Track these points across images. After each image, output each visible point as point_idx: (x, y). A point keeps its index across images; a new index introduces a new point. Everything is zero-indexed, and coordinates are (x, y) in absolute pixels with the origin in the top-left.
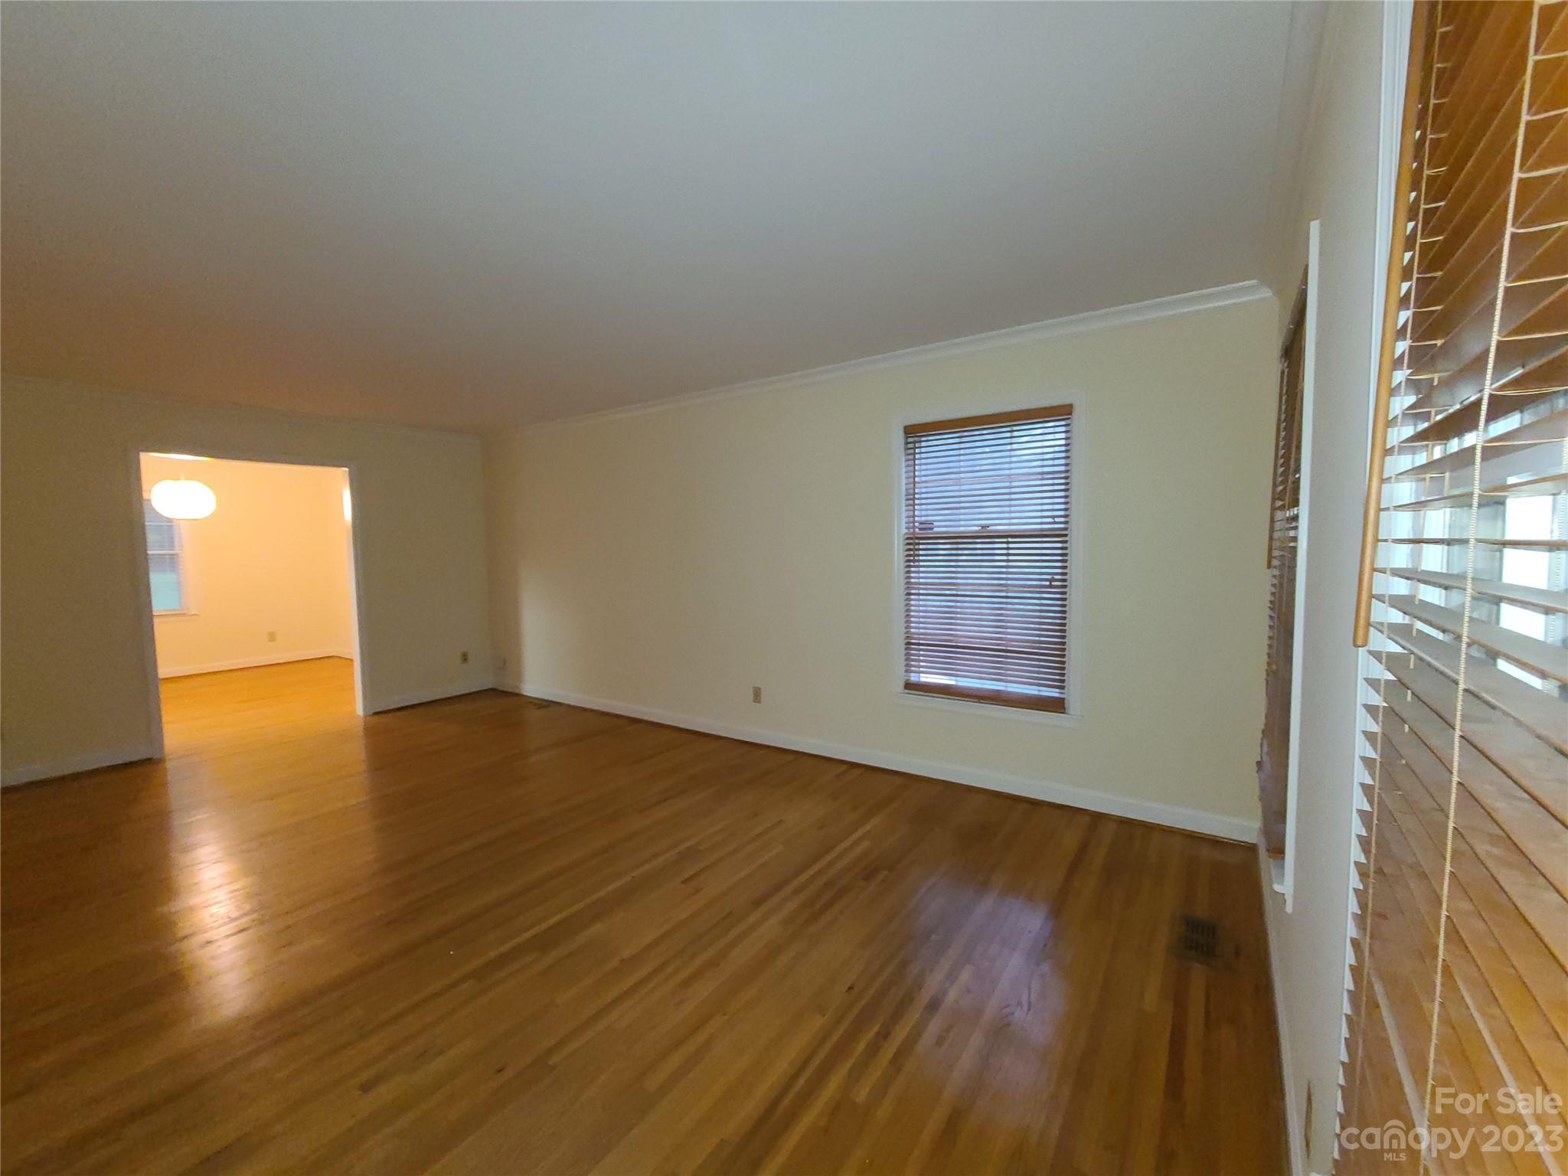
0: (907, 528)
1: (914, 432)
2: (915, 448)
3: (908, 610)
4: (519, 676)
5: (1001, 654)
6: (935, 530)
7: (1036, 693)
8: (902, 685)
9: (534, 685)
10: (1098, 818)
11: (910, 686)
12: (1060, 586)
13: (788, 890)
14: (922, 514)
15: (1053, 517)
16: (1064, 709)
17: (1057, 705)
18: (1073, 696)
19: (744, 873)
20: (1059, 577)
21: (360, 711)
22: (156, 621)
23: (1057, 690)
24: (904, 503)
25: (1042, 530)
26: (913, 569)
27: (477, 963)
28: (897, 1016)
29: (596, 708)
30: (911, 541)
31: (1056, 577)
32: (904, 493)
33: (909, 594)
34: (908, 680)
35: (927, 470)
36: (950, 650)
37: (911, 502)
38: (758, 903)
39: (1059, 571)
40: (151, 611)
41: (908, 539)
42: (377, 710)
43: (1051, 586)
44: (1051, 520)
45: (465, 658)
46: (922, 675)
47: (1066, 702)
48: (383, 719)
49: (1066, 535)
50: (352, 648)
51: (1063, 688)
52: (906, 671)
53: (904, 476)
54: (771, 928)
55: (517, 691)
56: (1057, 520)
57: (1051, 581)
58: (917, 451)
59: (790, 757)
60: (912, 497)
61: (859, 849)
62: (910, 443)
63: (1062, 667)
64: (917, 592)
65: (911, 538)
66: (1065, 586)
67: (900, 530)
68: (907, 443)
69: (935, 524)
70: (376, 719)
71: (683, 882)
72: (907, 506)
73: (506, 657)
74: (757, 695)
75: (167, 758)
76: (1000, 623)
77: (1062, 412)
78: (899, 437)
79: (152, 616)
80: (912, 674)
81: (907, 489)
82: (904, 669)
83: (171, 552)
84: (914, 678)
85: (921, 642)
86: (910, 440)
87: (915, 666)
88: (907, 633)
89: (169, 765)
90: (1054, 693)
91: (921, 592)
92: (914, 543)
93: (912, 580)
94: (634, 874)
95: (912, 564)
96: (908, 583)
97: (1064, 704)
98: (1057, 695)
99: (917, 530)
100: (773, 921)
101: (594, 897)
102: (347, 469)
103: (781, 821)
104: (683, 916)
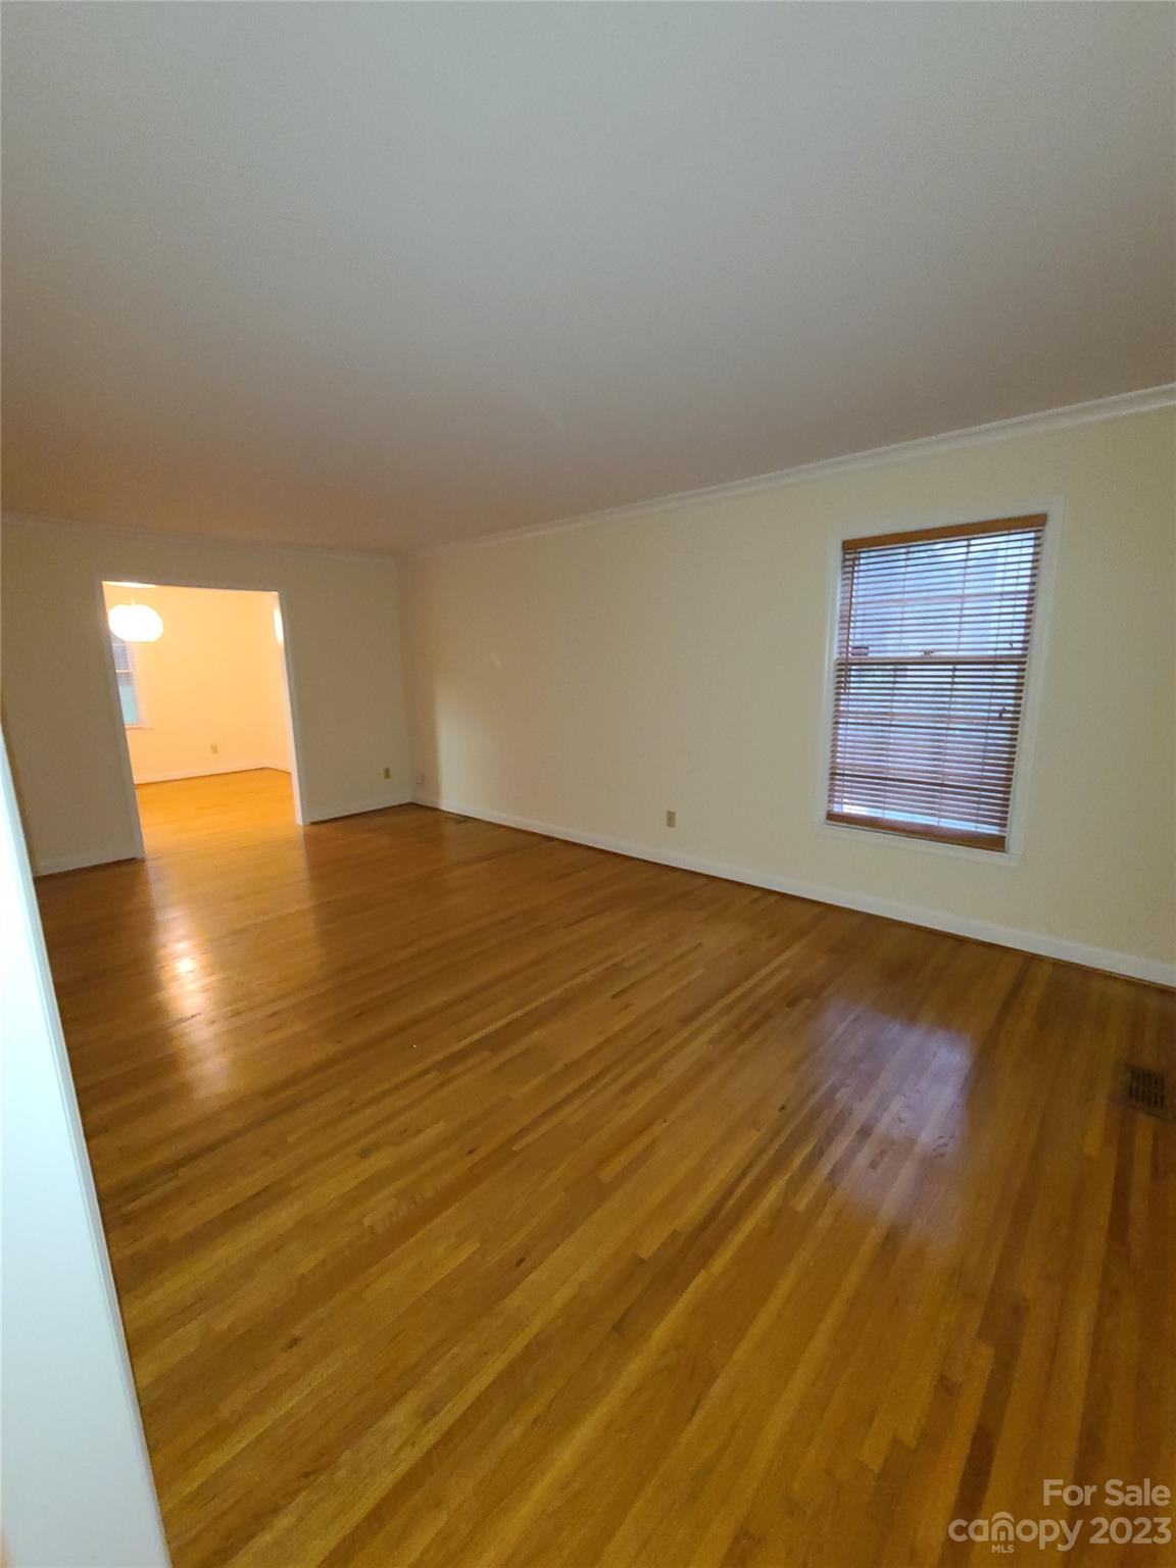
0: (840, 653)
1: (853, 548)
2: (854, 565)
3: (835, 740)
4: (436, 791)
5: (936, 787)
6: (870, 655)
7: (974, 829)
8: (823, 815)
9: (452, 800)
10: (1030, 959)
11: (832, 817)
12: (1012, 720)
13: (712, 1012)
14: (857, 637)
15: (1011, 642)
16: (1004, 847)
17: (996, 843)
18: (1015, 835)
19: (669, 992)
20: (1011, 708)
21: (299, 821)
22: (128, 733)
23: (997, 828)
24: (837, 626)
25: (995, 657)
26: (842, 697)
27: (438, 1057)
28: (830, 1137)
29: (512, 825)
30: (843, 667)
31: (1007, 708)
32: (837, 617)
33: (837, 723)
34: (830, 811)
35: (865, 590)
36: (879, 782)
37: (846, 625)
38: (685, 1021)
39: (1012, 701)
40: (123, 725)
41: (839, 664)
42: (314, 821)
43: (1000, 718)
44: (1008, 646)
45: (387, 773)
46: (844, 806)
47: (1006, 840)
48: (322, 828)
49: (1024, 663)
50: (290, 762)
51: (1005, 826)
52: (830, 802)
53: (839, 597)
54: (699, 1047)
55: (436, 806)
56: (1015, 645)
57: (1001, 712)
58: (856, 568)
59: (701, 881)
60: (847, 619)
61: (780, 977)
62: (849, 560)
63: (1005, 803)
64: (845, 720)
65: (843, 664)
66: (1018, 719)
67: (833, 654)
68: (845, 560)
69: (870, 648)
70: (314, 829)
71: (614, 996)
72: (841, 629)
73: (425, 774)
74: (671, 819)
75: (148, 858)
76: (938, 754)
77: (1033, 523)
78: (836, 554)
79: (124, 729)
80: (836, 805)
81: (841, 611)
82: (827, 799)
83: (126, 671)
84: (836, 809)
85: (846, 772)
86: (848, 557)
87: (838, 797)
88: (833, 762)
89: (149, 864)
90: (993, 830)
91: (850, 720)
92: (844, 668)
93: (841, 708)
94: (566, 986)
95: (842, 691)
96: (837, 711)
97: (1004, 842)
98: (996, 833)
99: (850, 655)
100: (703, 1038)
101: (534, 1005)
102: (276, 593)
103: (700, 944)
104: (616, 1028)
